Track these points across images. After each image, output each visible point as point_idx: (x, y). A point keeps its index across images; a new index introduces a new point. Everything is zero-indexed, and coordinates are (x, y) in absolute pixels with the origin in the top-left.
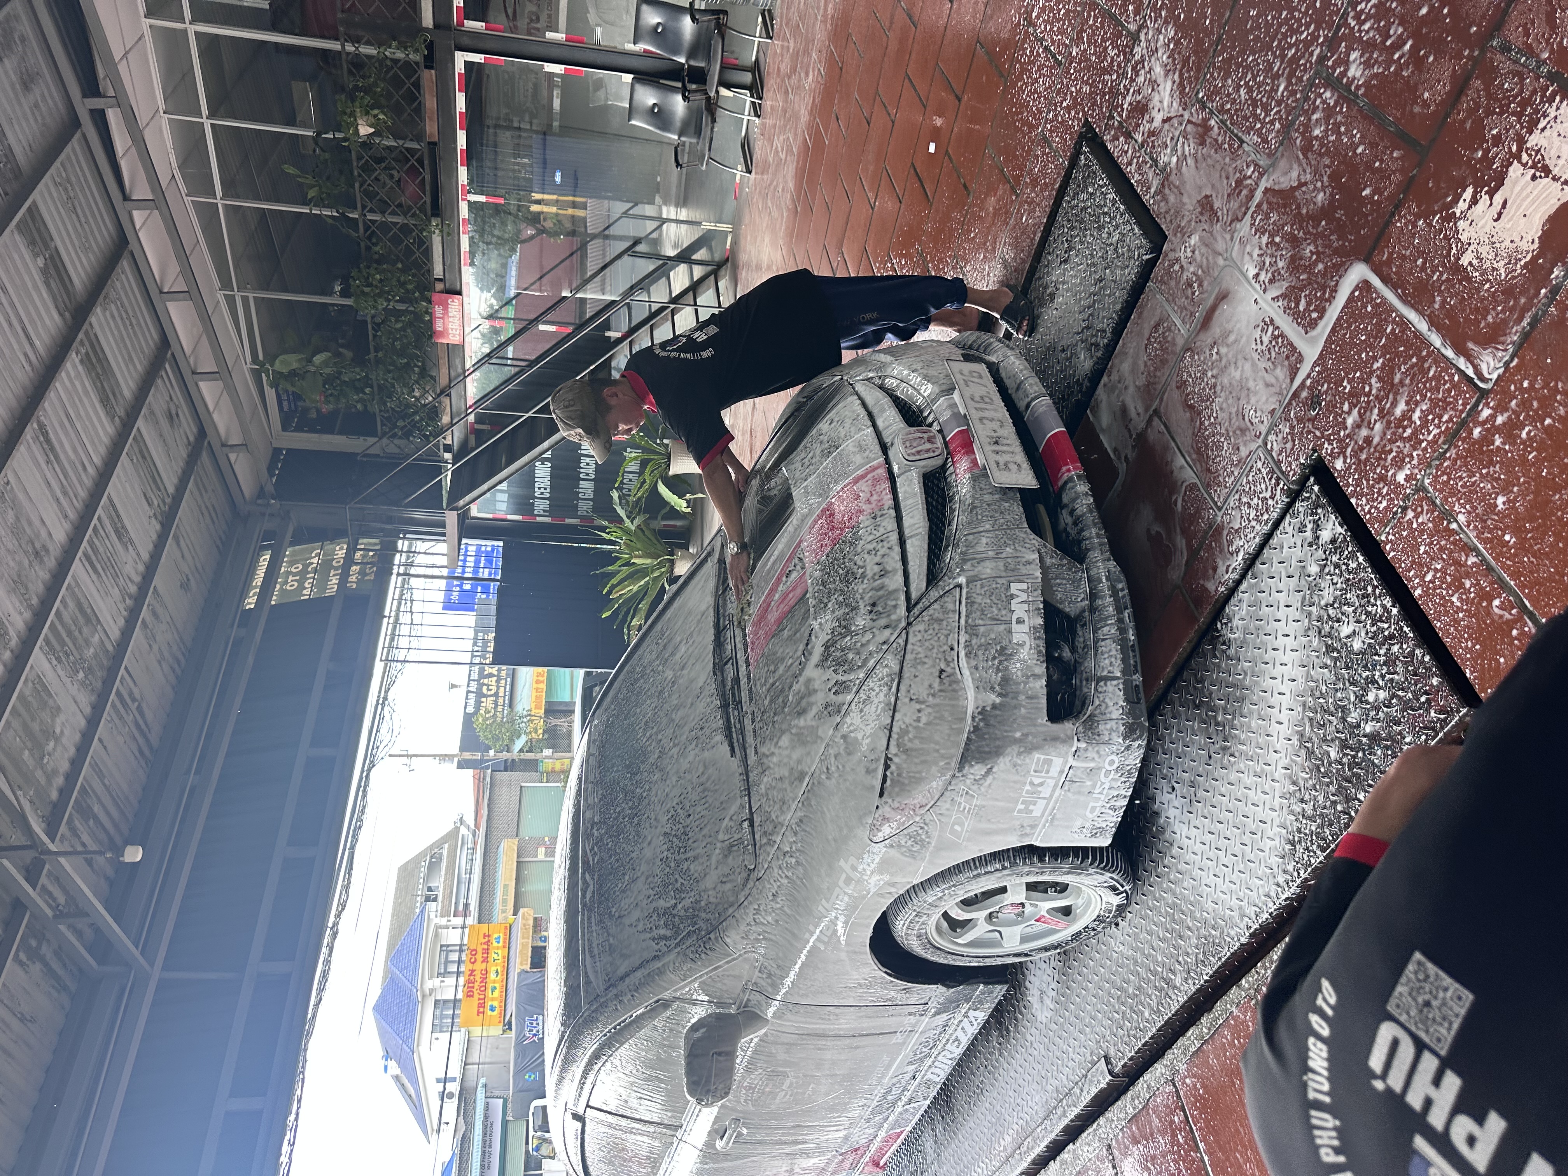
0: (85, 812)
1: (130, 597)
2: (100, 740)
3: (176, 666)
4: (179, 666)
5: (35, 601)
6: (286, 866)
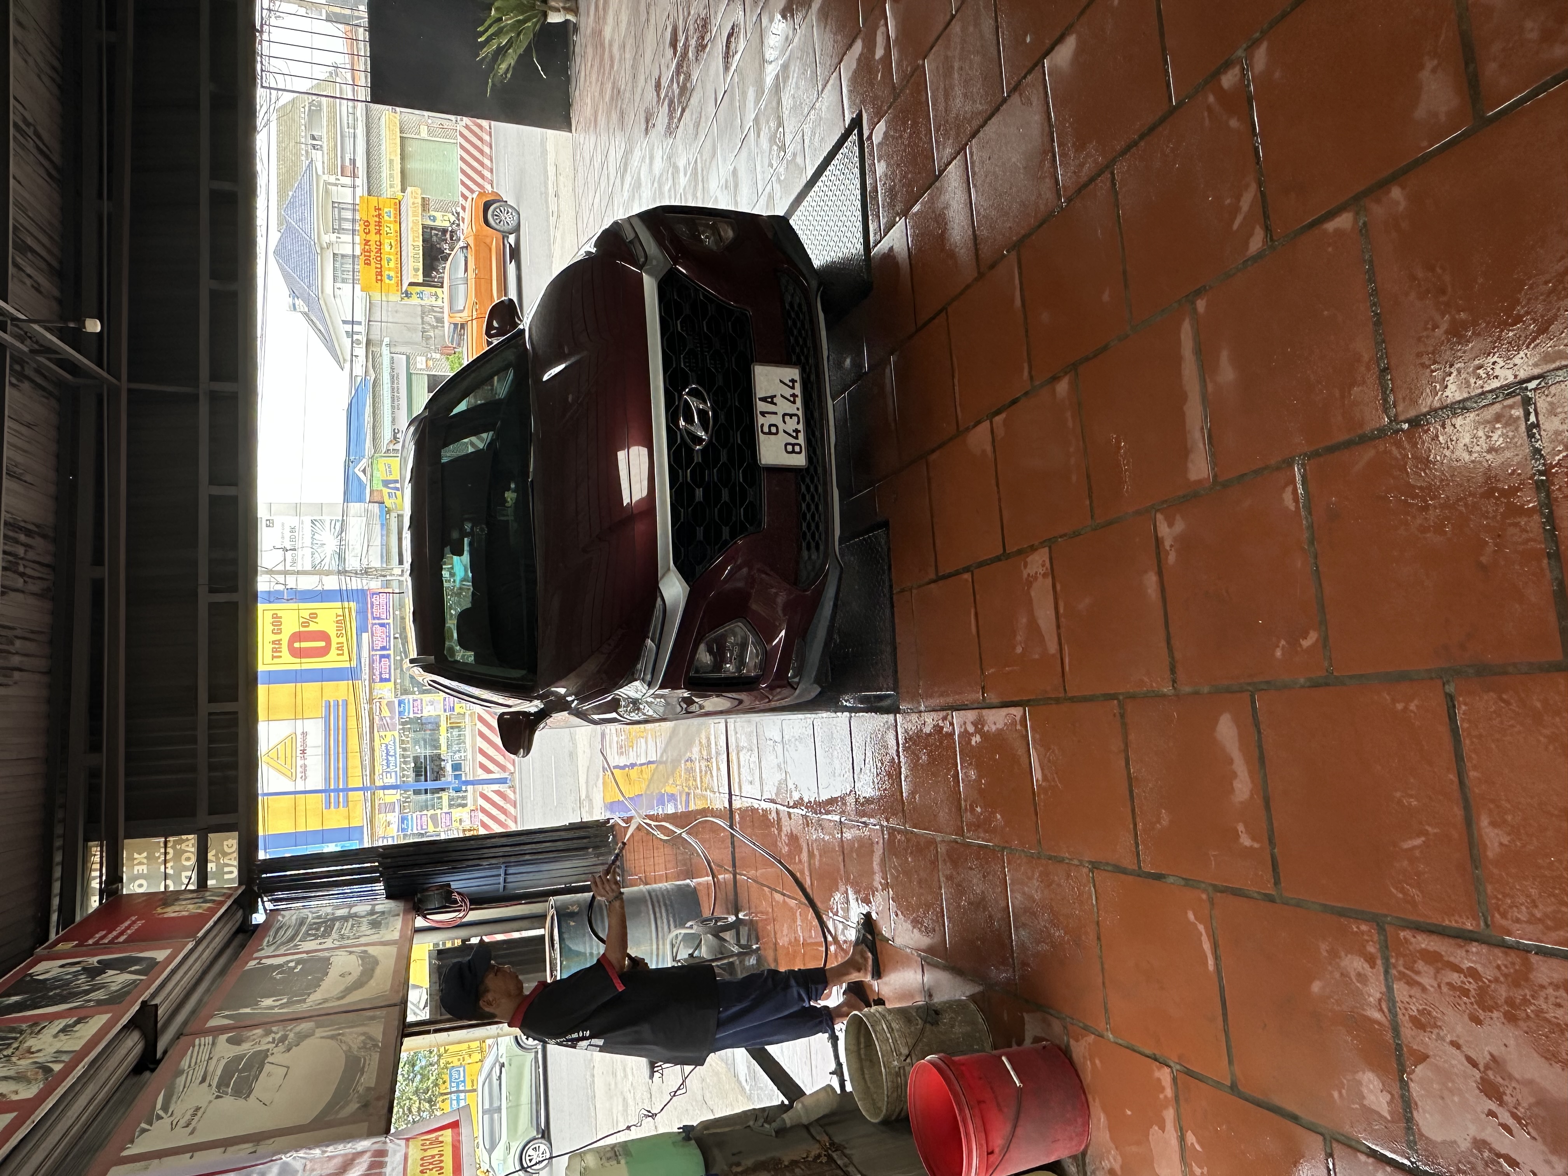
0: (23, 248)
2: (14, 178)
3: (55, 76)
4: (57, 72)
6: (214, 295)
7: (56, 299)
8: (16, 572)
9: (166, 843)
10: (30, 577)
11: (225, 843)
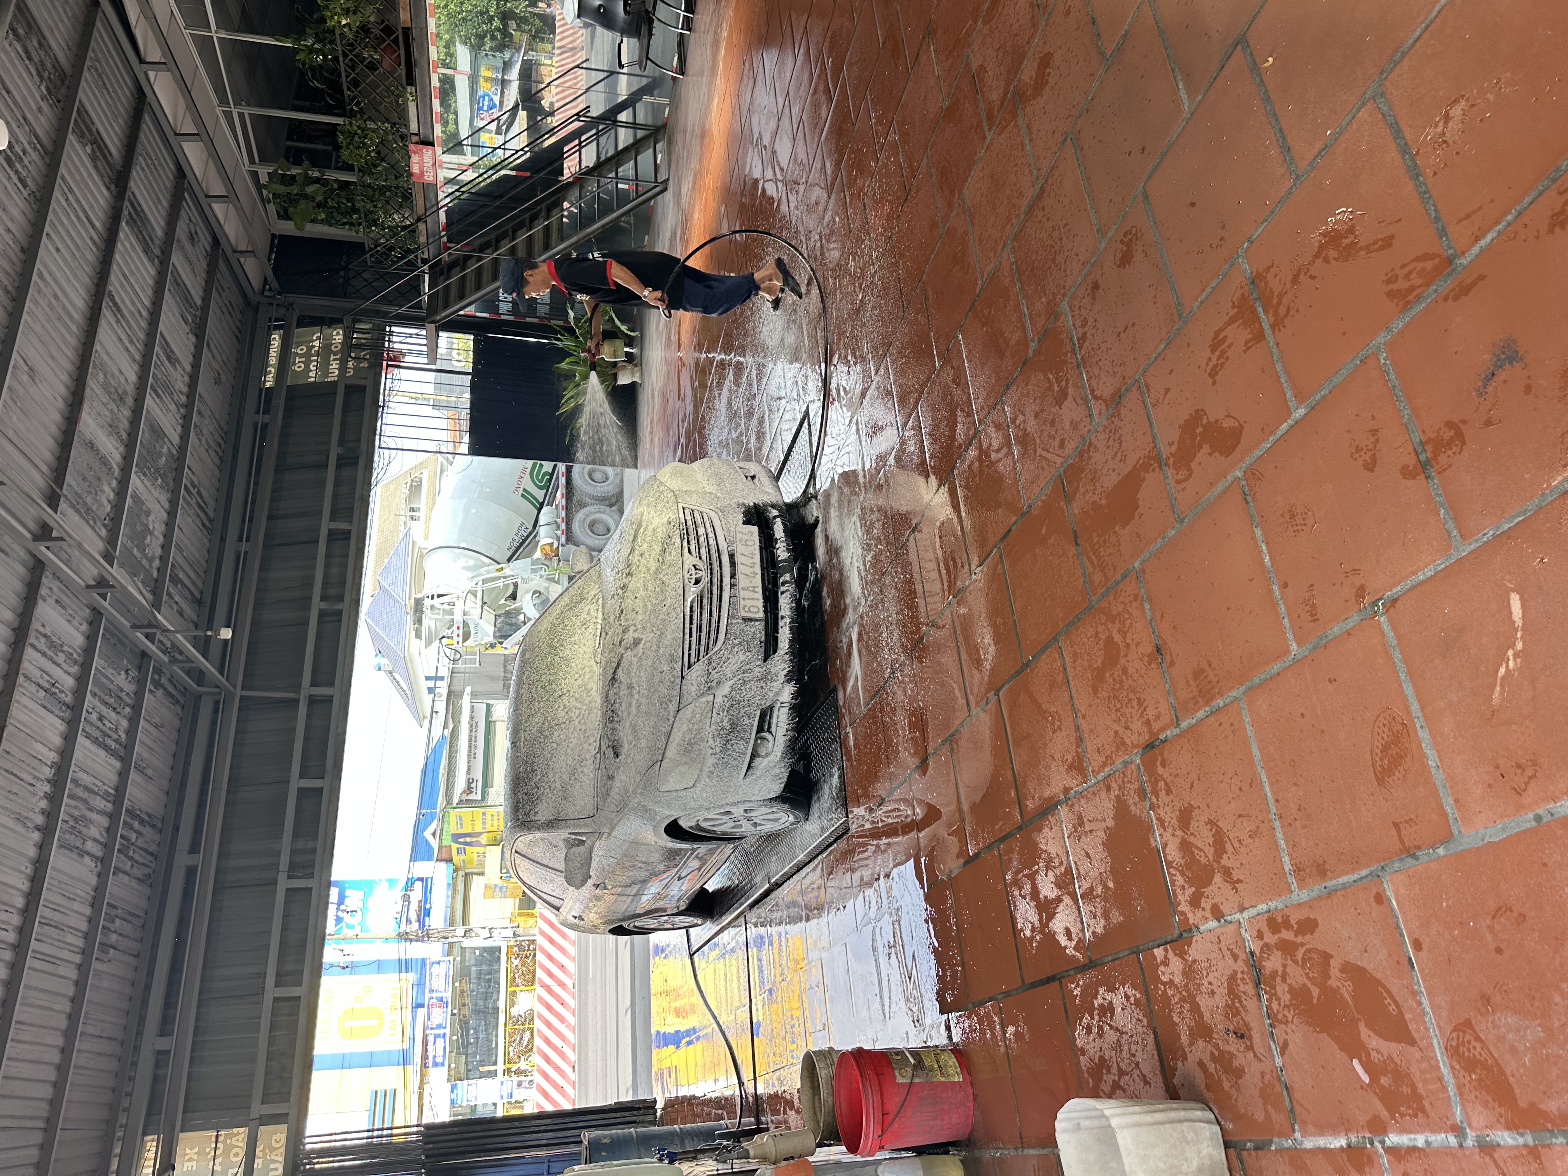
1: (183, 406)
5: (125, 436)
6: (322, 614)
7: (193, 622)
8: (126, 855)
9: (217, 1137)
10: (137, 862)
11: (274, 1137)
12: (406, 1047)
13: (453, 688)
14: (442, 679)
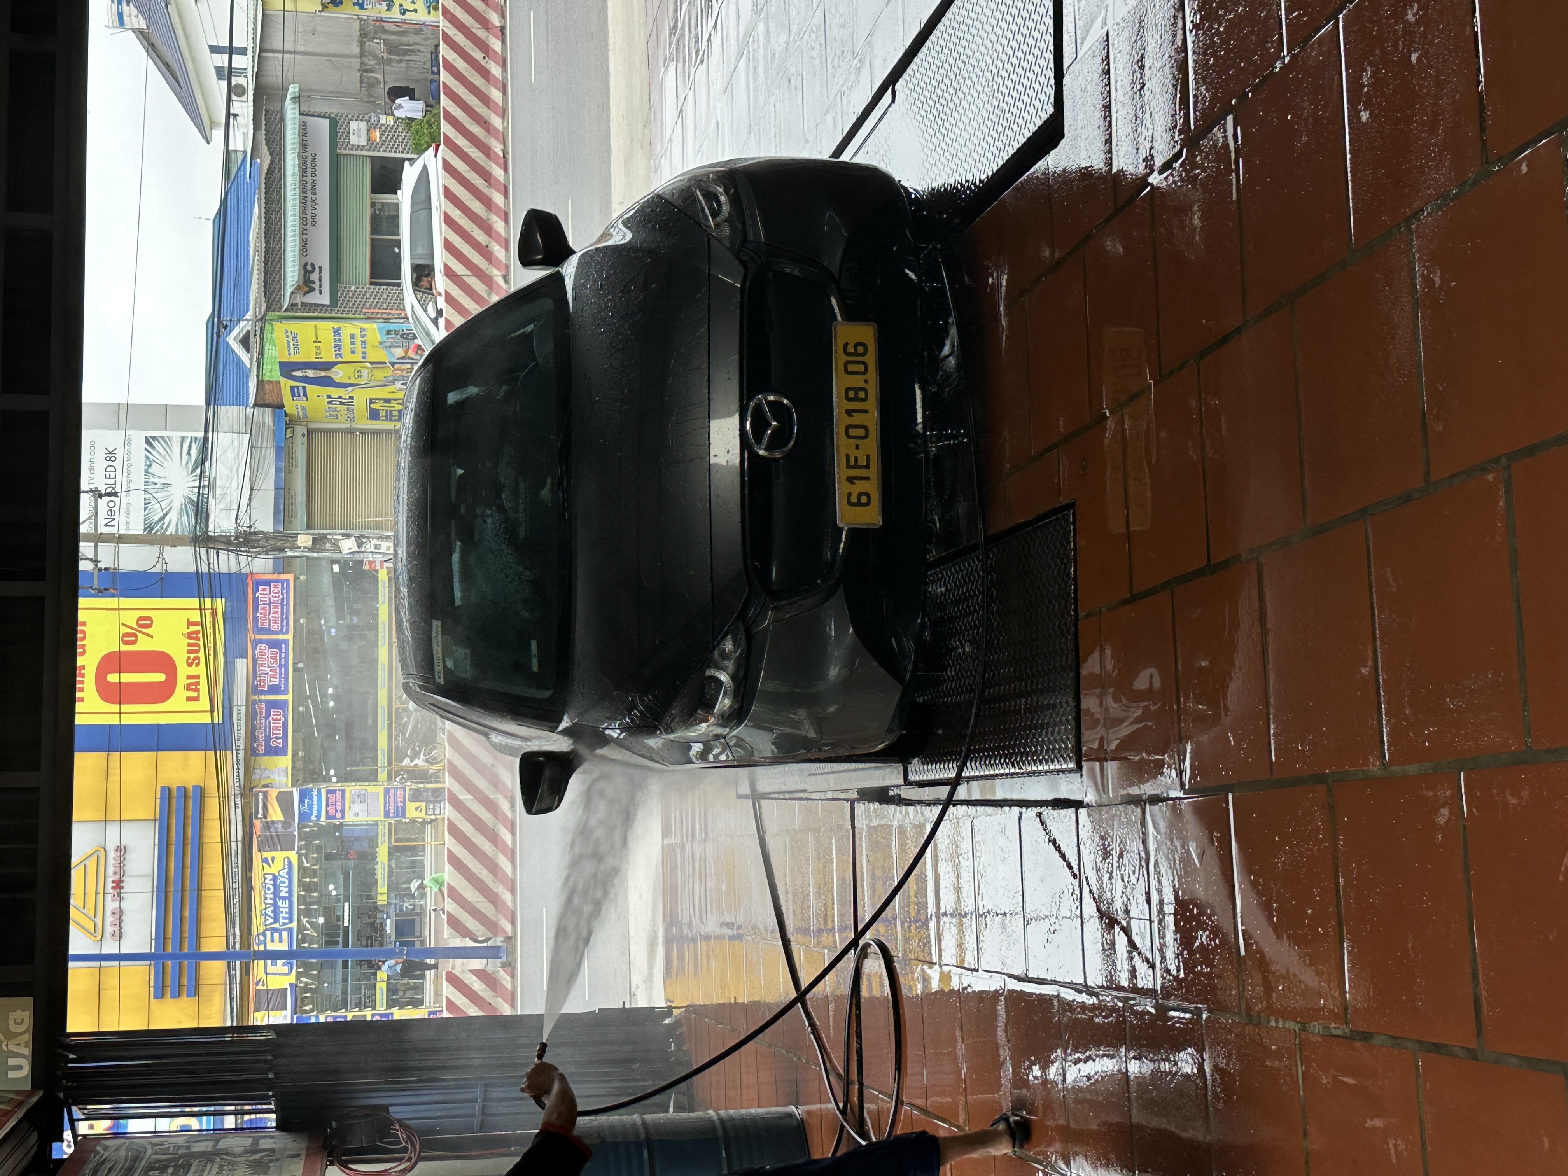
11: (11, 1016)
12: (218, 718)
13: (265, 80)
14: (243, 51)
